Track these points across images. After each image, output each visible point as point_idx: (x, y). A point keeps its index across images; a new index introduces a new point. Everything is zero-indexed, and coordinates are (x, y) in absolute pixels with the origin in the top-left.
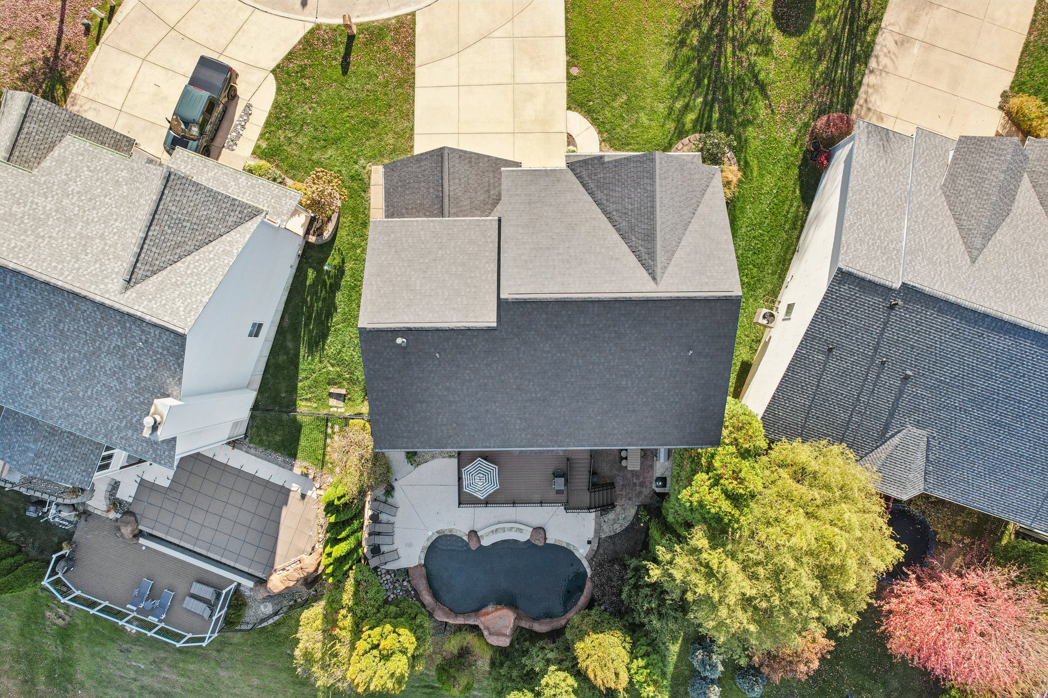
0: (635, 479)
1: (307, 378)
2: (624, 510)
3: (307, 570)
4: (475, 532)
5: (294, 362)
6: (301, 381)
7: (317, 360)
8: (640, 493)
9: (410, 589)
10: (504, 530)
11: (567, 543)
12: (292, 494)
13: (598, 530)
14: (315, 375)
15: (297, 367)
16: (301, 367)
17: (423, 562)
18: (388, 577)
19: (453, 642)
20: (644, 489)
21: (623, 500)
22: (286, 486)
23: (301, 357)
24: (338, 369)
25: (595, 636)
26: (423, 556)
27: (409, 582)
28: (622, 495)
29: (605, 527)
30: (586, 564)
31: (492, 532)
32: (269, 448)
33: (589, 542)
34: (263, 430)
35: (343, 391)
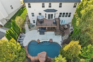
4: (39, 40)
10: (44, 39)
11: (57, 42)
17: (28, 45)
21: (66, 34)
30: (61, 46)
33: (61, 42)
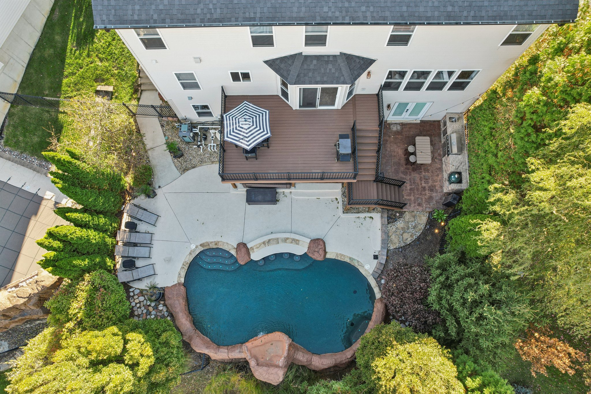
0: (423, 182)
1: (73, 74)
2: (414, 217)
3: (43, 284)
4: (245, 245)
5: (61, 56)
6: (67, 77)
7: (84, 54)
8: (431, 198)
9: (166, 314)
10: (277, 241)
11: (350, 258)
12: (44, 203)
13: (386, 240)
14: (82, 70)
15: (63, 61)
16: (68, 61)
17: (182, 280)
18: (142, 298)
19: (214, 385)
20: (434, 194)
21: (412, 205)
22: (40, 194)
23: (68, 51)
24: (107, 64)
25: (401, 348)
26: (183, 274)
27: (165, 305)
28: (410, 200)
29: (393, 237)
30: (373, 283)
31: (264, 243)
32: (25, 150)
33: (376, 257)
34: (20, 128)
35: (110, 89)
